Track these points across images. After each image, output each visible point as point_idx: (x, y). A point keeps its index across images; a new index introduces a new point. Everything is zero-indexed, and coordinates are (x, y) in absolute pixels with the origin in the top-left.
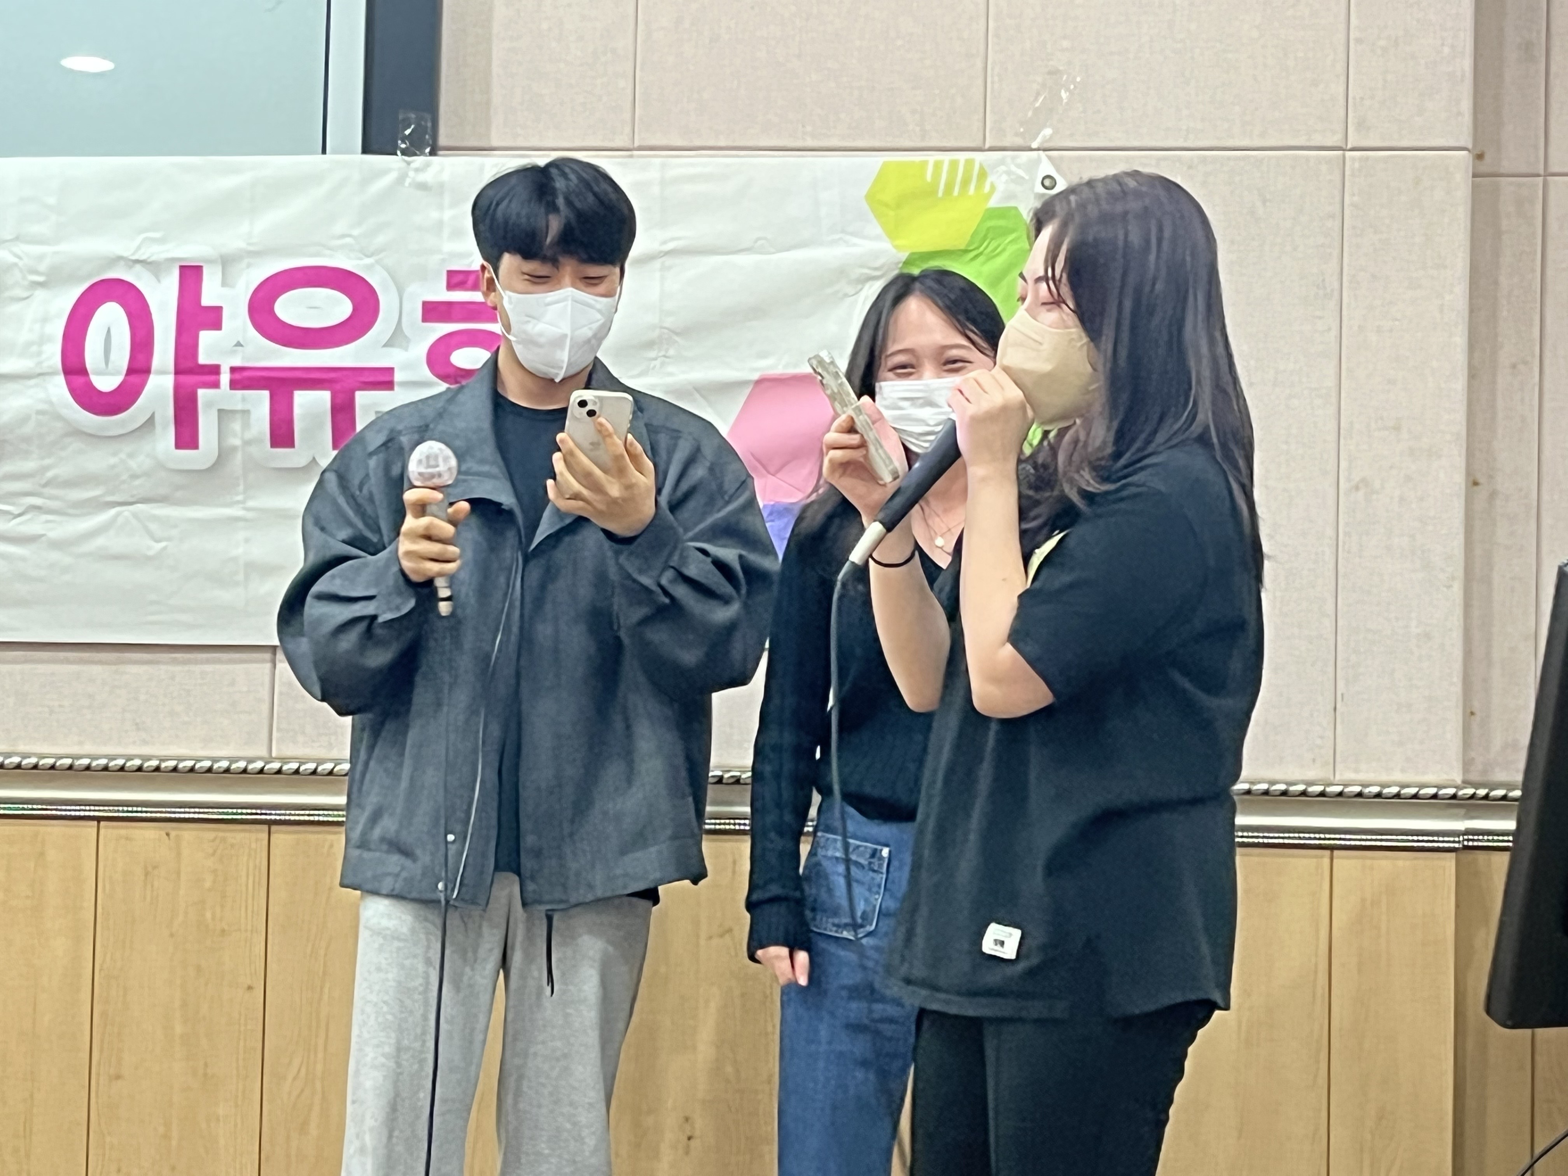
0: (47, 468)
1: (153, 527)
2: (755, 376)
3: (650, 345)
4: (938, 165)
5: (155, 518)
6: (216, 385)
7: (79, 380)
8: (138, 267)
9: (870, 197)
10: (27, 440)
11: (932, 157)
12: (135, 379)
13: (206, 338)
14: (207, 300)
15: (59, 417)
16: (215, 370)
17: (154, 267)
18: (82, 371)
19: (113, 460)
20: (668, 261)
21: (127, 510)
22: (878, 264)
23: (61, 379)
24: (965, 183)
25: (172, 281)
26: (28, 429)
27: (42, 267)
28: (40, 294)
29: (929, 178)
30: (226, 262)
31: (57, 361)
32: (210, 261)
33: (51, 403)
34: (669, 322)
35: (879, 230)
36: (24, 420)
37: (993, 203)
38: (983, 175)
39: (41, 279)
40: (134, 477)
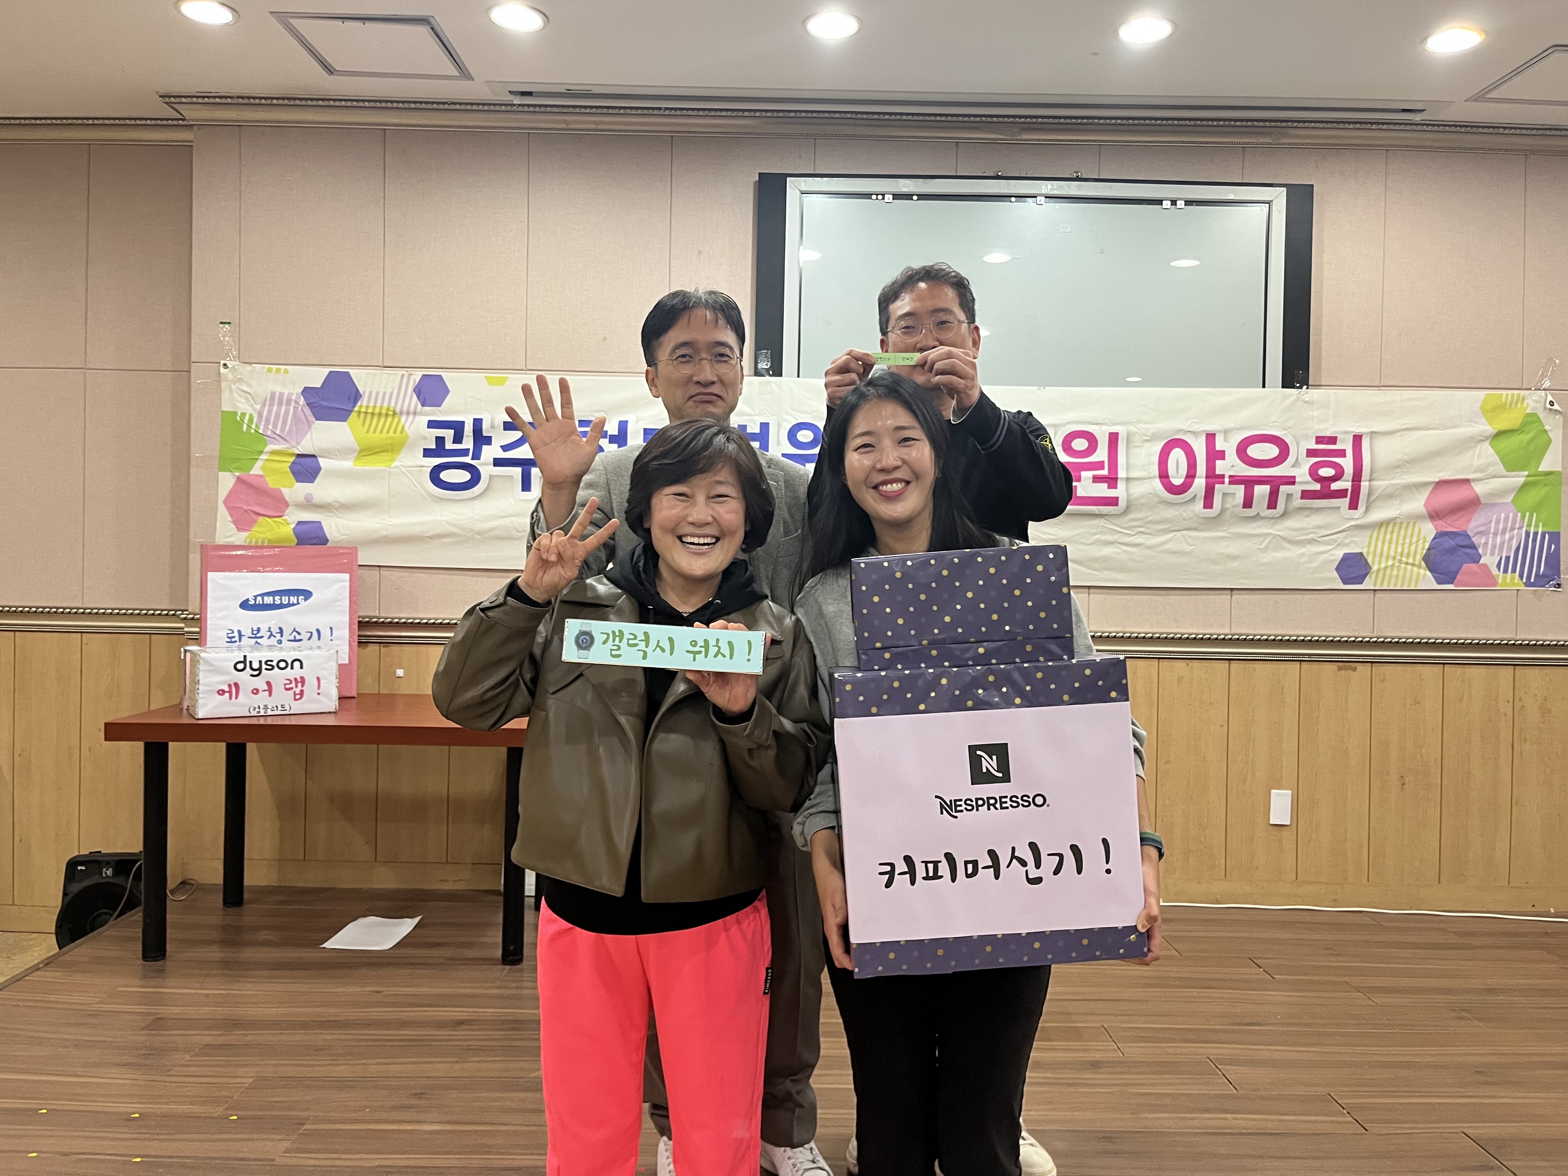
0: (1148, 517)
1: (1189, 540)
2: (1437, 480)
3: (1398, 467)
4: (1507, 395)
5: (1191, 537)
6: (1223, 483)
7: (1165, 480)
8: (1189, 434)
9: (1481, 408)
10: (1143, 504)
11: (1504, 392)
12: (1189, 480)
13: (1219, 463)
14: (1218, 448)
15: (1158, 496)
16: (1223, 476)
17: (1195, 434)
18: (1168, 477)
19: (1176, 513)
20: (1404, 433)
21: (1178, 534)
22: (1486, 434)
23: (1158, 480)
24: (1517, 402)
25: (1203, 440)
26: (1143, 501)
27: (1149, 433)
28: (1147, 444)
29: (1504, 399)
30: (1226, 432)
31: (1157, 472)
32: (1220, 432)
33: (1155, 490)
34: (1406, 458)
35: (1484, 421)
36: (1143, 496)
37: (1528, 411)
38: (1523, 399)
39: (1148, 438)
40: (1185, 519)
